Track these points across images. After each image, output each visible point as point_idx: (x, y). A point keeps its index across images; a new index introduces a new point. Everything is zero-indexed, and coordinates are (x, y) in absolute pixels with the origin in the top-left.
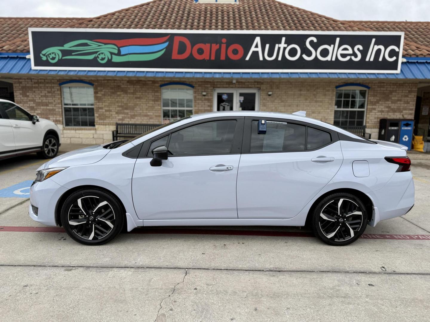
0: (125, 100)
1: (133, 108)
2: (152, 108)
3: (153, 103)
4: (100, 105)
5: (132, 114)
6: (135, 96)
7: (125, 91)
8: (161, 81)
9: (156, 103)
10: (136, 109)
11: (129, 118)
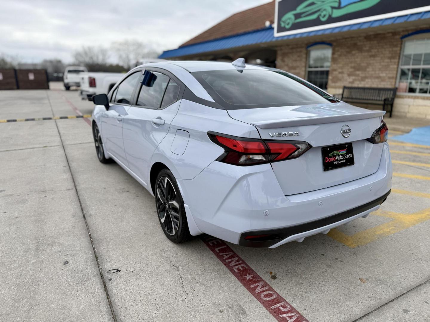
0: (358, 60)
1: (364, 69)
2: (387, 67)
3: (389, 61)
4: (335, 66)
5: (363, 75)
6: (370, 54)
7: (360, 49)
8: (403, 31)
9: (393, 60)
10: (368, 70)
11: (359, 80)
